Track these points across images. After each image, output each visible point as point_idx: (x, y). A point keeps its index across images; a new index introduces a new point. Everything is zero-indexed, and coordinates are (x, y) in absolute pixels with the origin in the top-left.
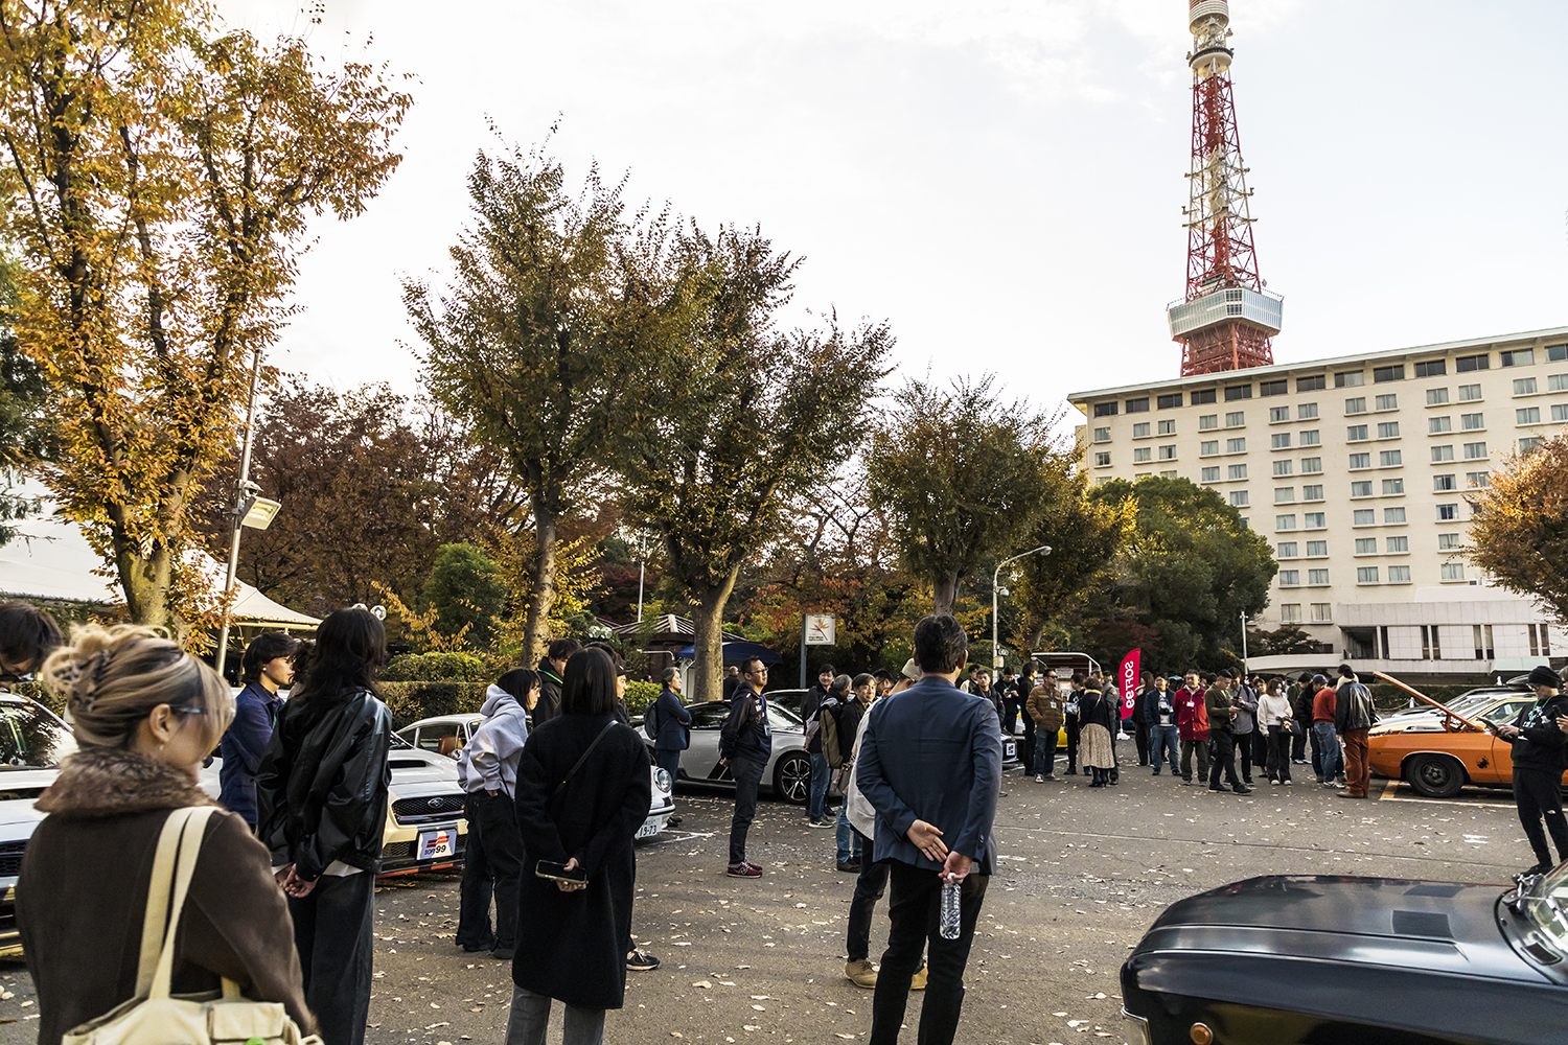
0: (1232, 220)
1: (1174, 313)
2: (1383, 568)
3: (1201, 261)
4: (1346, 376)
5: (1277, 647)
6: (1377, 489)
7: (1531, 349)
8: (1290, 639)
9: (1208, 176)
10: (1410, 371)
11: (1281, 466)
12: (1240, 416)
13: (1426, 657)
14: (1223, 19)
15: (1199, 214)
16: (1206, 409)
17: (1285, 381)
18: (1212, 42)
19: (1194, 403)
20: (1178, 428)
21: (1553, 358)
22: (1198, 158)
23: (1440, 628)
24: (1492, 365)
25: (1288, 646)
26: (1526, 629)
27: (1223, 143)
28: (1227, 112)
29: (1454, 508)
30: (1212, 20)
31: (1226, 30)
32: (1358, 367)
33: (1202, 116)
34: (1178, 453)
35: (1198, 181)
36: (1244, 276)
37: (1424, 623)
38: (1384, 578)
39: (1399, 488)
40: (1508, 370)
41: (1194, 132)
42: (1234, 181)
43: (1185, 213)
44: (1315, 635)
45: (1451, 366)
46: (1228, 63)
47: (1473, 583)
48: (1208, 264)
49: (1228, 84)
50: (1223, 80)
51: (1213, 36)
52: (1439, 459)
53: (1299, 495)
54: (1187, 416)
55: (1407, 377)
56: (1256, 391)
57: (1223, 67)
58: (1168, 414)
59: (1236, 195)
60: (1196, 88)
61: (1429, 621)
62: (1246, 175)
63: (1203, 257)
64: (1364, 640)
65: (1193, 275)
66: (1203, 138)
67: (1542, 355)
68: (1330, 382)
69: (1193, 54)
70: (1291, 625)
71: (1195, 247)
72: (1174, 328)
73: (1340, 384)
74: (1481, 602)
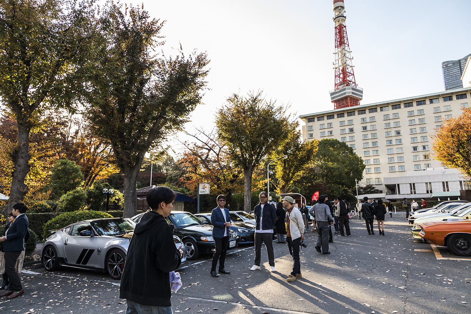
0: (347, 66)
1: (332, 94)
2: (397, 166)
3: (339, 79)
4: (383, 108)
5: (366, 192)
6: (394, 142)
7: (438, 98)
8: (370, 189)
9: (340, 54)
10: (402, 106)
11: (365, 136)
12: (352, 121)
13: (412, 193)
14: (343, 8)
15: (338, 64)
16: (341, 119)
17: (365, 110)
18: (340, 14)
19: (338, 117)
20: (333, 125)
21: (445, 101)
22: (337, 48)
23: (415, 184)
24: (427, 103)
25: (369, 191)
26: (442, 184)
27: (344, 44)
28: (345, 35)
29: (417, 147)
30: (340, 8)
31: (344, 11)
32: (387, 105)
33: (338, 36)
34: (333, 133)
35: (337, 55)
36: (351, 83)
37: (411, 183)
38: (397, 170)
39: (400, 142)
40: (432, 104)
41: (336, 41)
42: (347, 55)
43: (334, 64)
44: (377, 188)
45: (415, 104)
46: (345, 21)
47: (424, 170)
48: (341, 79)
49: (345, 27)
50: (343, 25)
51: (340, 12)
52: (412, 132)
53: (371, 145)
54: (336, 121)
55: (401, 108)
56: (356, 113)
57: (343, 22)
58: (330, 121)
59: (348, 59)
60: (336, 28)
61: (412, 182)
62: (351, 53)
63: (339, 77)
64: (392, 189)
65: (337, 83)
66: (338, 42)
67: (441, 100)
68: (379, 109)
69: (334, 18)
70: (370, 185)
71: (337, 75)
72: (332, 98)
73: (382, 110)
74: (428, 176)
